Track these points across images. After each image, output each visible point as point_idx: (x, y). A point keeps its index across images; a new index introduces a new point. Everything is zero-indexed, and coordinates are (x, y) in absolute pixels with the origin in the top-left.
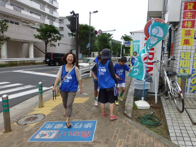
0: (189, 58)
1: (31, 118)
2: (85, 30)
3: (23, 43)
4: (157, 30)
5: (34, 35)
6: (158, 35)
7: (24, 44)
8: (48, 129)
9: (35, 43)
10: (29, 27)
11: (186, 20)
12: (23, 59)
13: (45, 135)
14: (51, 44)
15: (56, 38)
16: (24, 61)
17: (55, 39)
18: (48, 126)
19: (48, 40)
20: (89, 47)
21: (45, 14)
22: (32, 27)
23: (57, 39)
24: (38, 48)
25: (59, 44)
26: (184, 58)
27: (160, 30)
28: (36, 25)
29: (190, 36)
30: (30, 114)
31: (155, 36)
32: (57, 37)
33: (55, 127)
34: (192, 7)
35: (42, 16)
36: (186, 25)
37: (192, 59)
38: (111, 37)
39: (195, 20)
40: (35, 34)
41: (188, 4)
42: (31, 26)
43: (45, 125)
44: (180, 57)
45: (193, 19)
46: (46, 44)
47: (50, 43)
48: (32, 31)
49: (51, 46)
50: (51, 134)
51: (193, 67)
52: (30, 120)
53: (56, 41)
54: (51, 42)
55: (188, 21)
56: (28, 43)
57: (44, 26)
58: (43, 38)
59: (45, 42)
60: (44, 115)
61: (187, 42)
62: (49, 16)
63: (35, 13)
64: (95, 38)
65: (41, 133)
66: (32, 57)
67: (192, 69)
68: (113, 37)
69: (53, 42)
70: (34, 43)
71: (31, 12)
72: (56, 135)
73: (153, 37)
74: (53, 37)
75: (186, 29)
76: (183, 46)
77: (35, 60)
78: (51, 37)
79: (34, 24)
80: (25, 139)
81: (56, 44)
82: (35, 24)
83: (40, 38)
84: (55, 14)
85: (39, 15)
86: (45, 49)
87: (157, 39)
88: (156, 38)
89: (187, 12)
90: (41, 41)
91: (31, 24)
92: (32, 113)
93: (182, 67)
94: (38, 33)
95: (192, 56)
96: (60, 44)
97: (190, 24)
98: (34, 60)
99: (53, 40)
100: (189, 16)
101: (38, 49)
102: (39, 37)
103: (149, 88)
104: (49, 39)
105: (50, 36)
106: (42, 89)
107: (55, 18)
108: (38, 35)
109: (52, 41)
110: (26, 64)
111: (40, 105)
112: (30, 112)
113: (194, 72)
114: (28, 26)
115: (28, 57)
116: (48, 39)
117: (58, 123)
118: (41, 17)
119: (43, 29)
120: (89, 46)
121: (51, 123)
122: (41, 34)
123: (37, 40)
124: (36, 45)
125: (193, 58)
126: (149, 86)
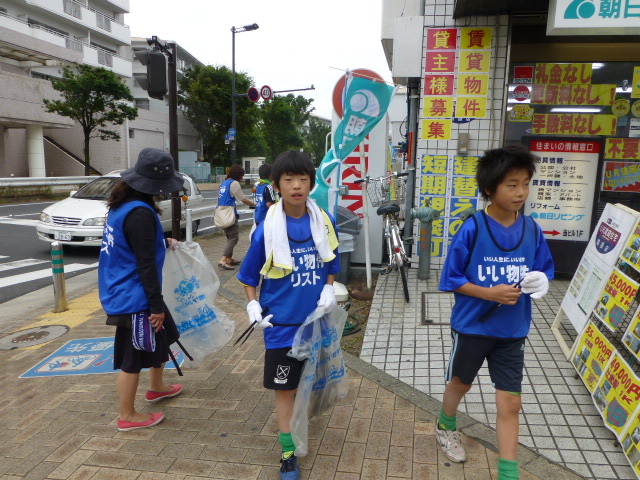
0: (442, 170)
1: (31, 334)
2: (219, 86)
3: (5, 127)
4: (364, 98)
5: (46, 102)
6: (366, 113)
7: (10, 130)
8: (75, 354)
9: (48, 128)
10: (27, 72)
11: (434, 73)
12: (6, 181)
13: (64, 364)
14: (102, 131)
15: (120, 111)
16: (10, 187)
17: (116, 116)
18: (76, 348)
19: (94, 117)
20: (232, 142)
21: (82, 31)
22: (36, 75)
23: (124, 115)
24: (59, 143)
25: (131, 131)
26: (431, 170)
27: (370, 100)
28: (50, 67)
29: (444, 116)
30: (28, 327)
31: (360, 115)
32: (123, 107)
33: (93, 349)
34: (446, 43)
35: (71, 38)
36: (433, 86)
37: (450, 174)
38: (308, 109)
39: (453, 73)
40: (46, 98)
41: (437, 34)
42: (33, 70)
43: (68, 346)
44: (423, 167)
45: (449, 73)
46: (87, 131)
47: (99, 127)
48: (37, 89)
49: (103, 138)
50: (80, 363)
51: (453, 194)
52: (27, 339)
53: (120, 122)
54: (103, 125)
55: (437, 77)
56: (24, 126)
57: (76, 73)
58: (76, 112)
59: (84, 125)
60: (68, 328)
61: (436, 130)
62: (95, 35)
63: (47, 27)
64: (251, 113)
65: (54, 361)
66: (39, 174)
67: (450, 197)
68: (314, 108)
69: (110, 126)
70: (44, 128)
71: (31, 23)
72: (92, 363)
73: (355, 118)
74: (108, 109)
75: (434, 97)
76: (429, 139)
77: (50, 183)
78: (103, 110)
79: (45, 64)
80: (12, 375)
81: (122, 130)
82: (49, 63)
83: (65, 112)
84: (116, 32)
85: (62, 33)
86: (82, 146)
87: (365, 121)
88: (363, 121)
89: (436, 54)
90: (67, 120)
91: (33, 64)
92: (32, 326)
93: (427, 193)
94: (58, 96)
95: (451, 164)
96: (136, 133)
97: (442, 85)
98: (45, 186)
99: (111, 117)
100: (440, 63)
101: (62, 148)
102: (62, 109)
103: (352, 250)
104: (97, 115)
105: (99, 105)
106: (62, 270)
107: (118, 44)
108: (58, 102)
109: (107, 123)
110: (19, 196)
111: (57, 307)
112: (28, 324)
113: (456, 205)
114: (22, 68)
115: (27, 174)
116: (94, 114)
117: (103, 341)
118: (67, 41)
119: (74, 83)
120: (232, 138)
121: (82, 343)
122: (67, 97)
123: (55, 118)
124: (55, 134)
125: (452, 171)
126: (351, 244)
